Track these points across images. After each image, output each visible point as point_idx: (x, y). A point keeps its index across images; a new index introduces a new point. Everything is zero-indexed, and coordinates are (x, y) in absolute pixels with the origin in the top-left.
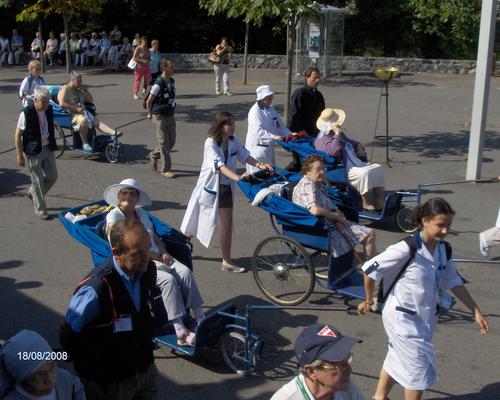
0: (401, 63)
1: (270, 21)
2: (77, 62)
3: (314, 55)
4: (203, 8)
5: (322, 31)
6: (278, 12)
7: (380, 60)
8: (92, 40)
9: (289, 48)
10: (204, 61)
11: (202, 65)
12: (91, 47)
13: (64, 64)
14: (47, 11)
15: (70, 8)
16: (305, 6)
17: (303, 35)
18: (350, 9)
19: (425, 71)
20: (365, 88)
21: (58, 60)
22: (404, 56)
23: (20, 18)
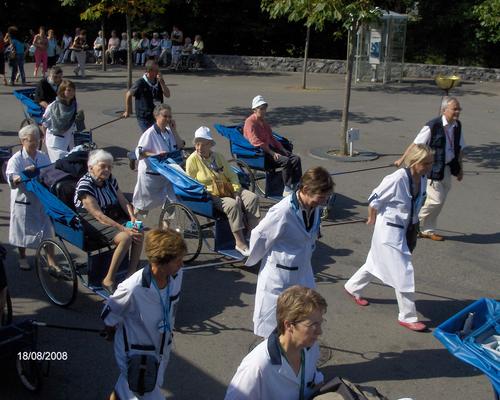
0: (463, 72)
1: (331, 25)
2: (137, 61)
3: (374, 61)
4: (265, 11)
5: (383, 37)
6: (340, 17)
7: (441, 68)
8: (154, 40)
9: (349, 53)
10: (263, 64)
11: (262, 68)
12: (152, 47)
13: (125, 63)
14: (111, 10)
15: (132, 7)
16: (368, 12)
17: (364, 39)
18: (412, 15)
19: (487, 80)
20: (425, 96)
22: (467, 65)
23: (84, 16)
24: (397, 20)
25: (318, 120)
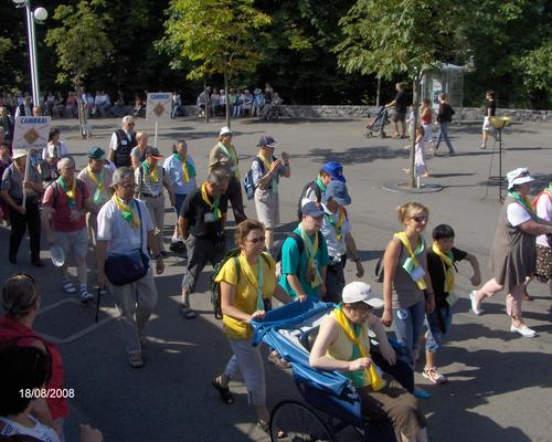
0: (514, 114)
1: (399, 77)
2: (234, 113)
3: (437, 107)
4: (342, 67)
5: (444, 86)
6: (406, 68)
9: (414, 100)
10: (342, 112)
11: (340, 115)
14: (211, 71)
15: (229, 68)
16: (429, 63)
17: (427, 89)
18: (469, 66)
19: (535, 121)
21: (219, 112)
22: (517, 108)
23: (189, 76)
24: (455, 71)
25: (385, 158)
